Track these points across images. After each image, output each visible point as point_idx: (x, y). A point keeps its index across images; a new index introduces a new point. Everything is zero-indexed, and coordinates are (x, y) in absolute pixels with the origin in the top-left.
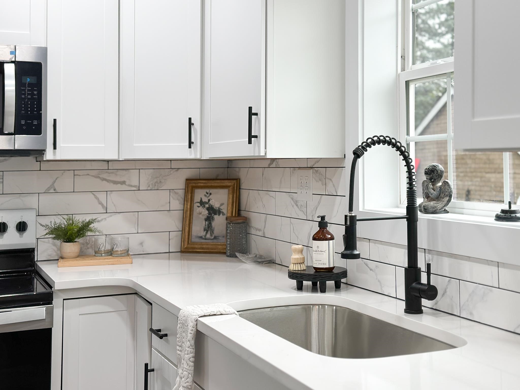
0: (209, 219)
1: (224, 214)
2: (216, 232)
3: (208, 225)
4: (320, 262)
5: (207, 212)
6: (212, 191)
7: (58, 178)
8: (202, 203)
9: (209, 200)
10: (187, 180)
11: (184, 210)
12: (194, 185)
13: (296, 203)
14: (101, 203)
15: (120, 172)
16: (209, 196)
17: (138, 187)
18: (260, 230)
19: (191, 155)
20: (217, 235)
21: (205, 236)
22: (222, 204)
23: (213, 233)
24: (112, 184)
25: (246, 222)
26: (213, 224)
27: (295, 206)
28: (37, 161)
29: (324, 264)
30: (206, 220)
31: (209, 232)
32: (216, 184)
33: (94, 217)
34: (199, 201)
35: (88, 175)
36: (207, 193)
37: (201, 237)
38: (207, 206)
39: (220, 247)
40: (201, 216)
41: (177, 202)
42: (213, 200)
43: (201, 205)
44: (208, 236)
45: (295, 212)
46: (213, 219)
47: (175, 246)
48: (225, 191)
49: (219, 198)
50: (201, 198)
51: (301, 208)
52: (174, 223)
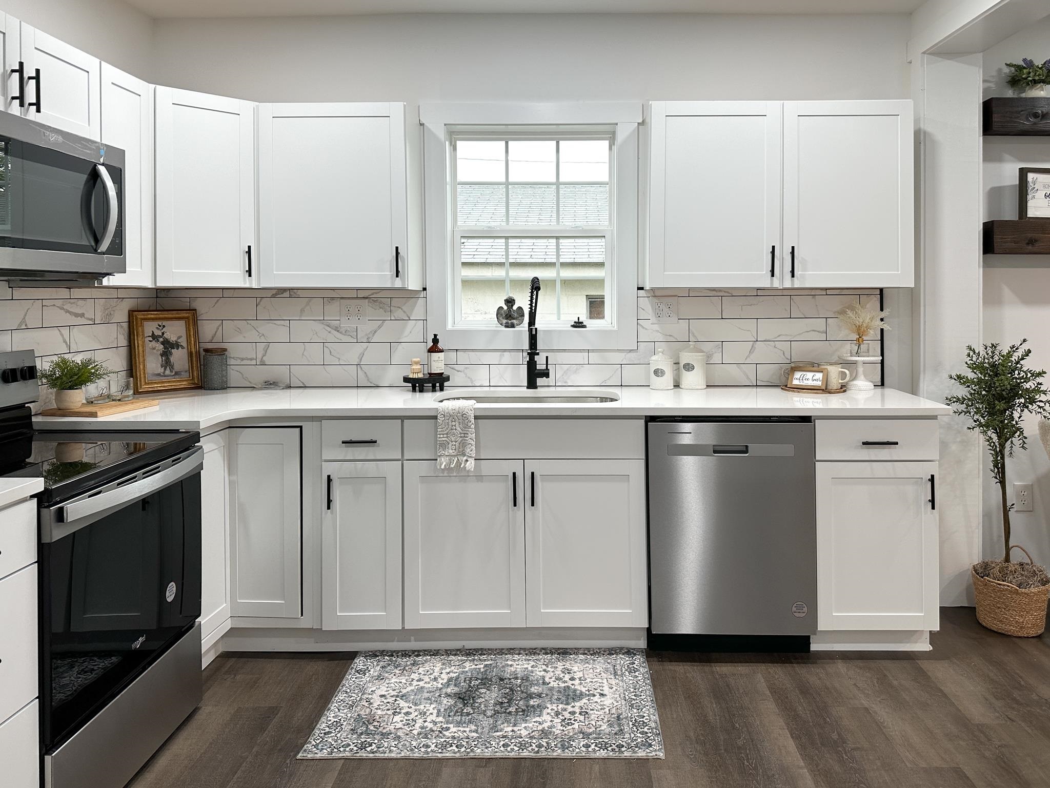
0: (166, 354)
1: (183, 348)
2: (177, 367)
3: (165, 360)
5: (162, 346)
6: (164, 323)
7: (28, 309)
8: (154, 337)
9: (163, 334)
10: (130, 311)
12: (142, 317)
13: (337, 329)
15: (80, 302)
16: (162, 329)
17: (93, 320)
19: (245, 283)
20: (178, 371)
21: (164, 373)
22: (179, 337)
23: (174, 369)
24: (73, 317)
26: (172, 359)
27: (334, 332)
28: (9, 287)
30: (162, 355)
31: (168, 368)
32: (170, 316)
34: (151, 335)
35: (54, 305)
36: (160, 326)
37: (159, 375)
38: (161, 339)
39: (186, 382)
40: (155, 351)
41: (122, 337)
42: (168, 333)
43: (154, 339)
44: (168, 372)
45: (334, 337)
46: (171, 354)
48: (182, 323)
49: (175, 331)
50: (153, 331)
51: (345, 333)
52: (120, 361)
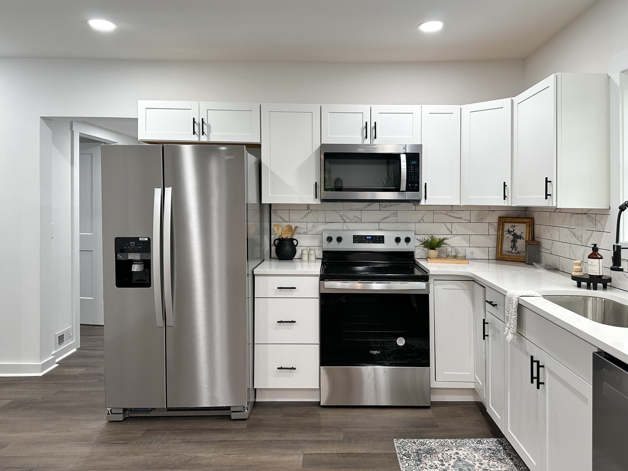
0: (514, 241)
1: (523, 239)
2: (518, 250)
3: (513, 245)
4: (593, 272)
5: (512, 237)
6: (515, 224)
7: (425, 214)
8: (509, 232)
9: (514, 230)
10: (499, 217)
11: (498, 235)
12: (504, 220)
13: (574, 235)
14: (448, 229)
15: (459, 212)
16: (514, 228)
17: (469, 220)
18: (548, 250)
19: (505, 204)
22: (522, 233)
24: (454, 219)
25: (539, 244)
26: (517, 244)
27: (573, 237)
28: (416, 206)
29: (596, 273)
30: (512, 242)
31: (514, 249)
32: (519, 221)
33: (445, 236)
34: (507, 230)
35: (441, 213)
36: (513, 226)
37: (509, 252)
38: (512, 233)
39: (521, 258)
40: (508, 239)
41: (494, 230)
42: (516, 230)
45: (573, 240)
46: (517, 241)
47: (492, 255)
48: (525, 225)
49: (521, 229)
50: (508, 228)
51: (577, 238)
52: (491, 242)
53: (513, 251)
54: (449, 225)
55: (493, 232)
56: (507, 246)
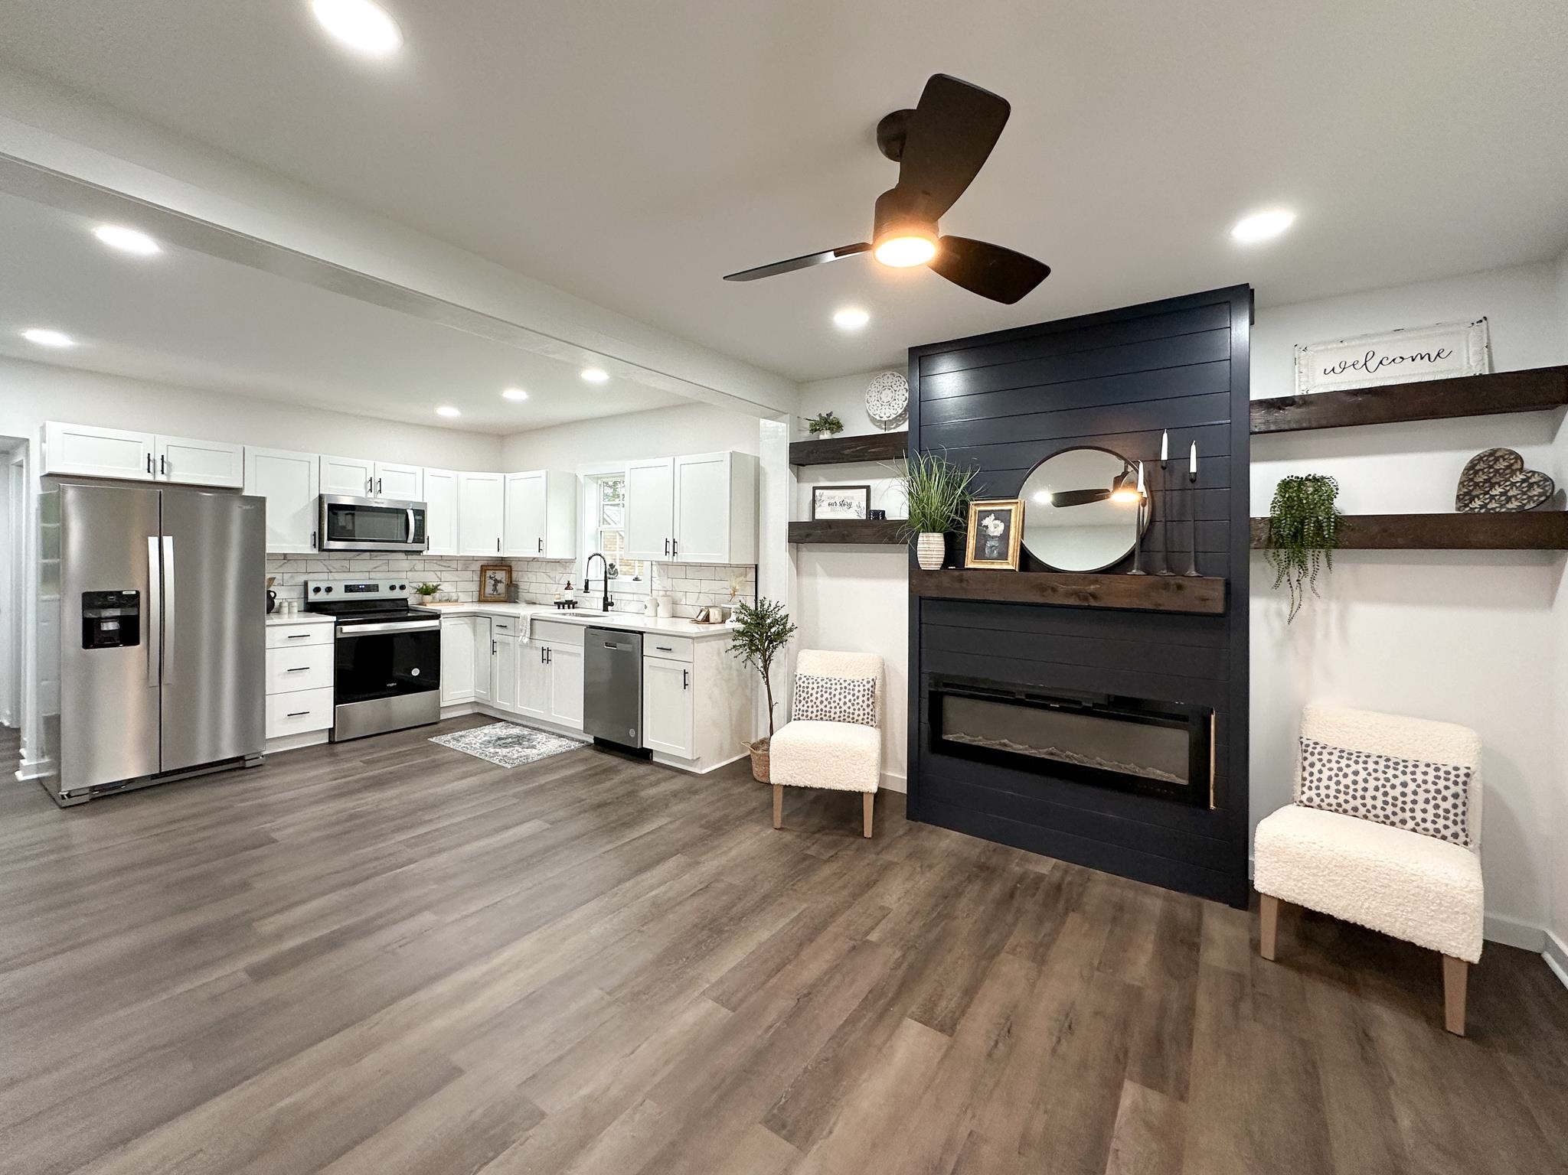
1: (503, 583)
3: (495, 588)
5: (493, 582)
6: (496, 572)
7: (416, 563)
9: (494, 576)
11: (480, 581)
12: (485, 569)
13: (549, 577)
14: (438, 577)
15: (448, 561)
17: (459, 569)
18: (526, 589)
20: (500, 593)
22: (502, 578)
23: (497, 592)
24: (443, 567)
25: (516, 586)
26: (498, 588)
30: (493, 586)
32: (499, 568)
33: (438, 583)
35: (432, 562)
36: (493, 573)
37: (491, 594)
38: (493, 579)
39: (502, 597)
40: (490, 584)
42: (497, 576)
43: (490, 578)
45: (549, 580)
46: (497, 585)
47: (476, 598)
48: (504, 572)
49: (501, 575)
50: (490, 575)
51: (552, 579)
52: (475, 587)
53: (495, 593)
54: (439, 573)
55: (476, 578)
56: (489, 589)
